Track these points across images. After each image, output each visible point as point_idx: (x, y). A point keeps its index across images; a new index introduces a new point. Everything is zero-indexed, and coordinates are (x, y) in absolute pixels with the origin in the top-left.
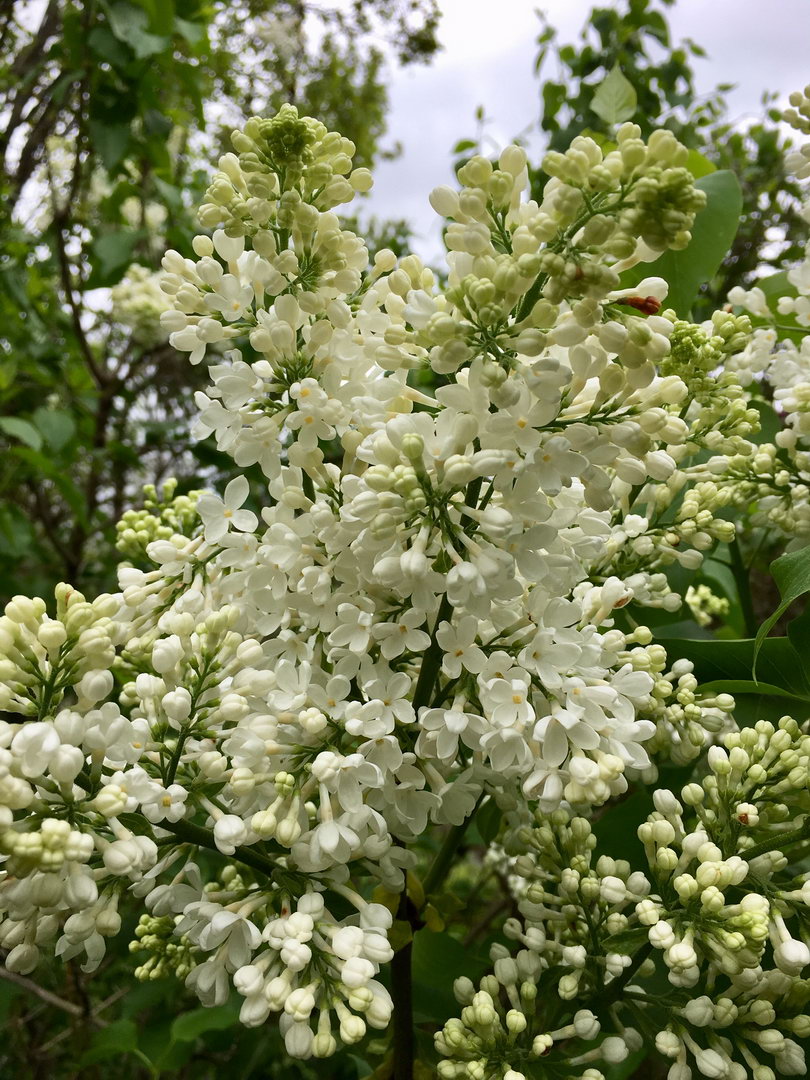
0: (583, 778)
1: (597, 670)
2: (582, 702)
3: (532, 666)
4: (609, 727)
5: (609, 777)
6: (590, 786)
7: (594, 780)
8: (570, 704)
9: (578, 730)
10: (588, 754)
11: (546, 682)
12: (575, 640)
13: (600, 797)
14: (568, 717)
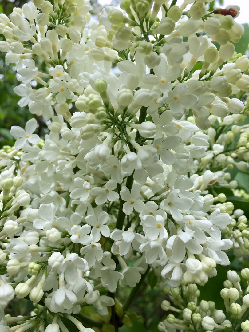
0: (193, 271)
1: (201, 212)
2: (193, 228)
3: (168, 209)
4: (208, 242)
5: (208, 270)
6: (197, 274)
7: (199, 272)
8: (187, 229)
9: (190, 243)
10: (197, 257)
11: (174, 217)
12: (190, 197)
13: (202, 281)
14: (185, 236)
